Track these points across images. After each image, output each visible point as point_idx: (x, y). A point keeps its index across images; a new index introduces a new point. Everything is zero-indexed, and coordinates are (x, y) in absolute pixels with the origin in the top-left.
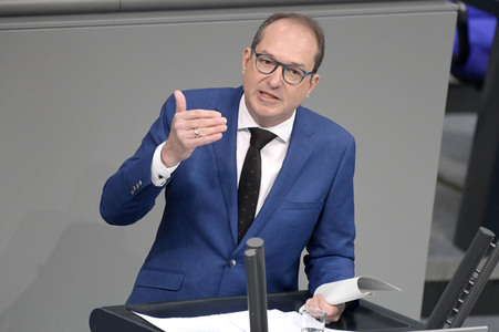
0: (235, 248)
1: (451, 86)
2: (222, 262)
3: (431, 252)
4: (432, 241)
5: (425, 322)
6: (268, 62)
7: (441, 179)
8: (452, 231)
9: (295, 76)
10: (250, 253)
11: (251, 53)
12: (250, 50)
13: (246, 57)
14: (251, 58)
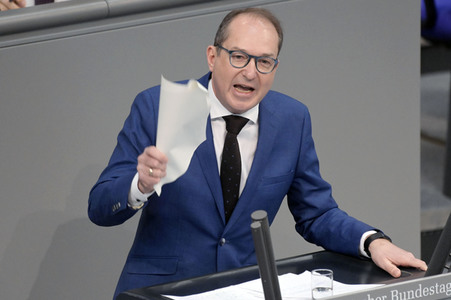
0: (224, 227)
1: (423, 49)
2: (213, 242)
3: (424, 204)
4: (423, 193)
6: (239, 57)
7: (424, 136)
8: (441, 182)
10: (255, 225)
11: (217, 50)
12: (214, 48)
13: (211, 54)
14: (219, 55)
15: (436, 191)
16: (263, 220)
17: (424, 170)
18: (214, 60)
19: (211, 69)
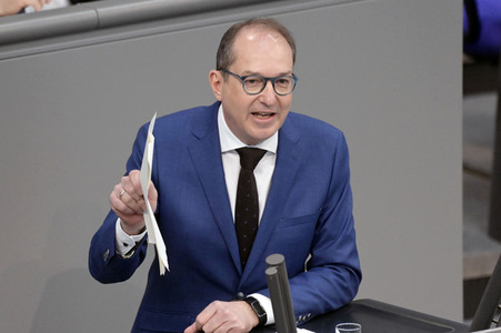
1: (465, 66)
2: (229, 296)
3: (466, 248)
4: (465, 235)
5: (469, 323)
7: (467, 168)
8: (485, 222)
9: (284, 85)
10: (271, 271)
11: (224, 76)
12: (218, 73)
13: (215, 80)
14: (226, 80)
15: (479, 232)
16: (280, 265)
17: (467, 209)
18: (220, 87)
19: (219, 98)
